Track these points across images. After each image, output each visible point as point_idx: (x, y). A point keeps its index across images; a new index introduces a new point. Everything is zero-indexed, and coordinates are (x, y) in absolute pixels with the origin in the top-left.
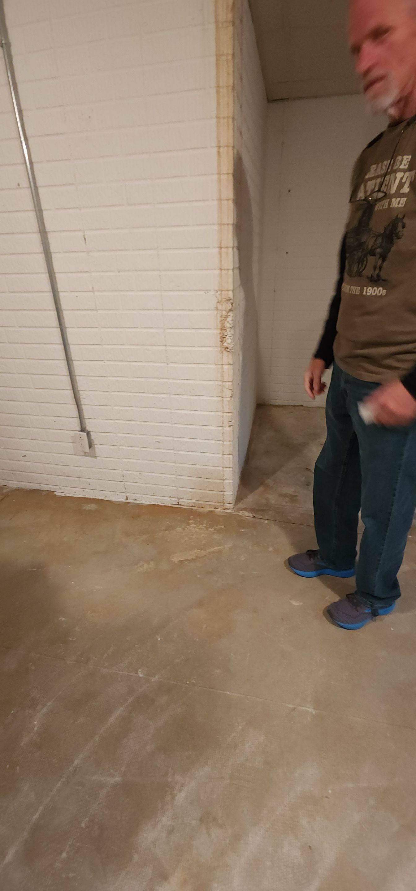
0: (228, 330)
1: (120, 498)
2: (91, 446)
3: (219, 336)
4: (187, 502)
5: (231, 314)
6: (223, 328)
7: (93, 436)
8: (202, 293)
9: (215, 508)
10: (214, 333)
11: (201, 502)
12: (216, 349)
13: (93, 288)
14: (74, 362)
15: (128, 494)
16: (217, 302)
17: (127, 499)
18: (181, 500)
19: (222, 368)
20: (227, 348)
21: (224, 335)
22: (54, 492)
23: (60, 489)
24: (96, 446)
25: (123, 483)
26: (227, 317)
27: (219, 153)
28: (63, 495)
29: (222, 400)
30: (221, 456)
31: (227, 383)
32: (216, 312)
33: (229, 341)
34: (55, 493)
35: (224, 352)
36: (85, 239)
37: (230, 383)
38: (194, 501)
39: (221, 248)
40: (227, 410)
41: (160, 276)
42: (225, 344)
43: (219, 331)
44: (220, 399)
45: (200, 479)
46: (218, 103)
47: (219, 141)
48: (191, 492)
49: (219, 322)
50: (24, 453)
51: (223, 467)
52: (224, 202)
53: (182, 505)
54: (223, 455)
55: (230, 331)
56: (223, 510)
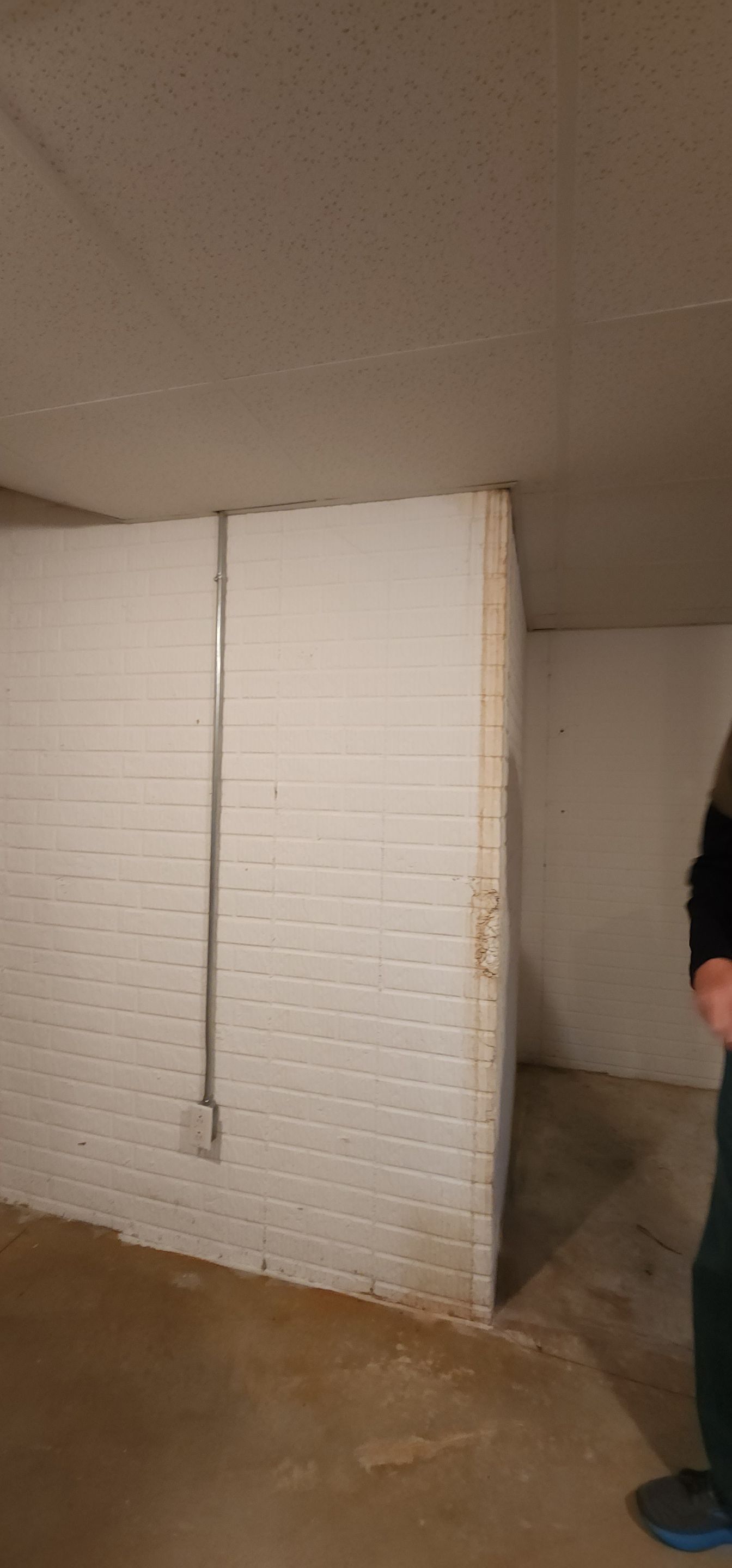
0: (490, 940)
1: (248, 1264)
2: (215, 1135)
3: (474, 950)
4: (391, 1290)
5: (495, 915)
6: (481, 937)
7: (223, 1114)
8: (449, 879)
9: (451, 1314)
10: (464, 944)
11: (421, 1295)
12: (468, 971)
13: (274, 859)
14: (219, 972)
15: (267, 1256)
16: (473, 894)
17: (264, 1267)
18: (378, 1284)
19: (478, 1006)
20: (487, 970)
21: (483, 949)
22: (117, 1232)
23: (132, 1226)
24: (223, 1137)
25: (262, 1227)
26: (488, 919)
27: (483, 702)
28: (134, 1241)
29: (476, 1067)
30: (468, 1184)
31: (486, 1034)
32: (470, 910)
33: (491, 959)
34: (120, 1236)
35: (483, 978)
36: (276, 792)
37: (492, 1035)
38: (405, 1291)
39: (482, 817)
40: (483, 1086)
41: (382, 849)
42: (484, 964)
43: (474, 941)
44: (472, 1063)
45: (423, 1236)
46: (484, 650)
47: (483, 690)
48: (401, 1265)
49: (474, 928)
50: (83, 1137)
51: (472, 1212)
52: (489, 760)
53: (380, 1298)
54: (473, 1182)
55: (493, 942)
56: (468, 1322)
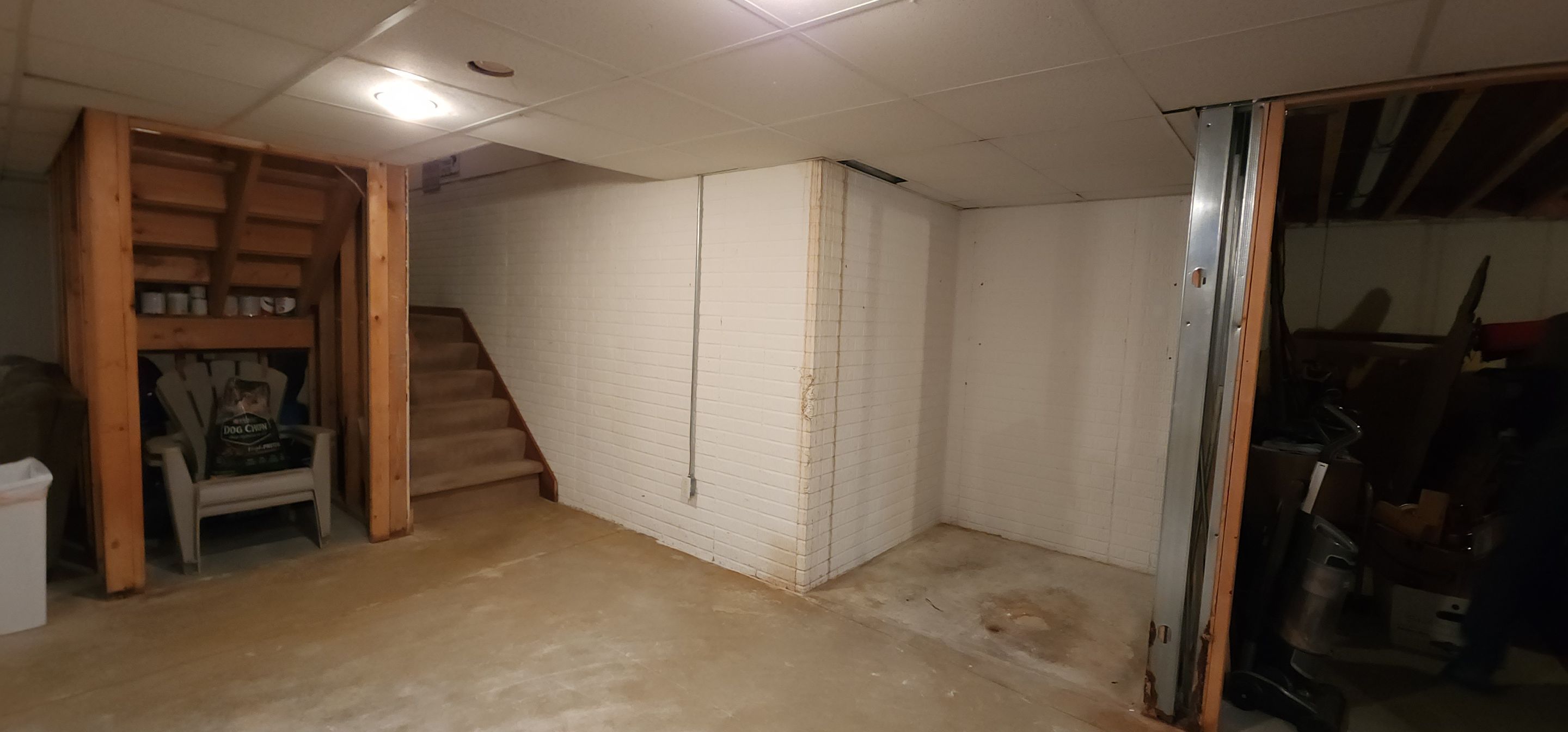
0: (809, 401)
1: (707, 558)
2: (693, 494)
3: (801, 405)
4: (763, 575)
5: (811, 388)
6: (804, 399)
7: (698, 484)
8: (792, 368)
9: (787, 588)
10: (796, 402)
11: (775, 578)
12: (799, 416)
13: (720, 356)
14: (697, 414)
15: (715, 555)
16: (801, 376)
17: (713, 560)
18: (758, 572)
19: (802, 434)
20: (807, 416)
21: (804, 405)
22: (656, 539)
23: (662, 537)
24: (698, 495)
25: (713, 540)
26: (808, 390)
27: (808, 275)
28: (663, 543)
29: (800, 465)
30: (796, 524)
31: (806, 449)
32: (800, 384)
33: (808, 410)
34: (657, 541)
35: (804, 420)
36: (721, 322)
37: (808, 449)
38: (769, 576)
39: (806, 335)
40: (803, 476)
41: (764, 352)
42: (805, 413)
43: (801, 401)
44: (798, 463)
45: (777, 549)
46: (809, 248)
47: (808, 269)
48: (767, 562)
49: (801, 394)
50: (644, 493)
51: (797, 539)
52: (810, 306)
53: (759, 578)
54: (798, 524)
55: (810, 402)
56: (793, 592)
